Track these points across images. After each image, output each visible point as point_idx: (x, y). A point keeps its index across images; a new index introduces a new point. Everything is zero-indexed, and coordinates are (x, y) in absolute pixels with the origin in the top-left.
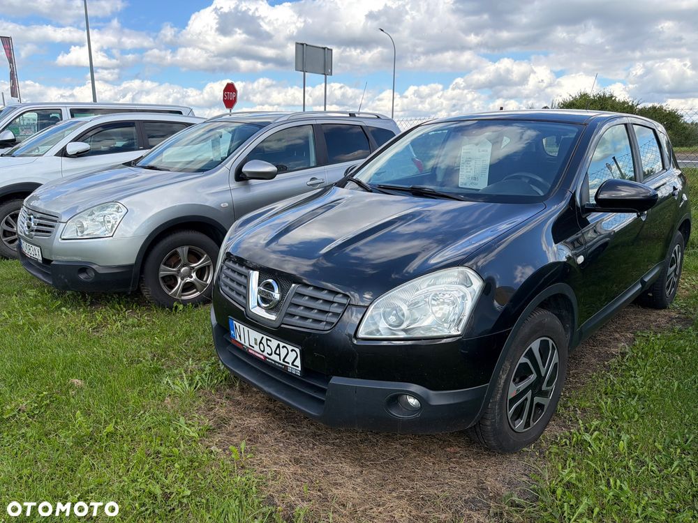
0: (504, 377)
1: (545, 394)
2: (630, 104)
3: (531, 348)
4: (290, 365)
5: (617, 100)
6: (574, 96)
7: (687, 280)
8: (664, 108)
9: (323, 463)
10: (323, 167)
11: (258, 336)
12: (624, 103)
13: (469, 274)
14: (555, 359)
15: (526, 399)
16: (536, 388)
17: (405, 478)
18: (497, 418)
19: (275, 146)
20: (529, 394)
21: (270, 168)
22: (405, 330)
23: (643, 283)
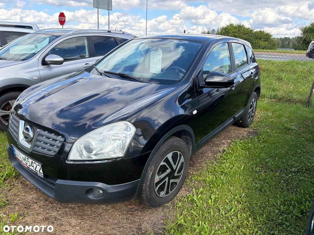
0: (151, 173)
1: (178, 177)
2: (251, 29)
3: (167, 157)
4: (38, 172)
5: (245, 27)
6: (227, 25)
7: (259, 114)
8: (265, 32)
9: (62, 218)
10: (92, 58)
11: (24, 156)
12: (248, 29)
13: (129, 125)
14: (182, 160)
15: (165, 181)
16: (171, 176)
17: (103, 225)
18: (148, 193)
19: (66, 46)
20: (167, 179)
21: (60, 59)
22: (95, 155)
23: (234, 118)
